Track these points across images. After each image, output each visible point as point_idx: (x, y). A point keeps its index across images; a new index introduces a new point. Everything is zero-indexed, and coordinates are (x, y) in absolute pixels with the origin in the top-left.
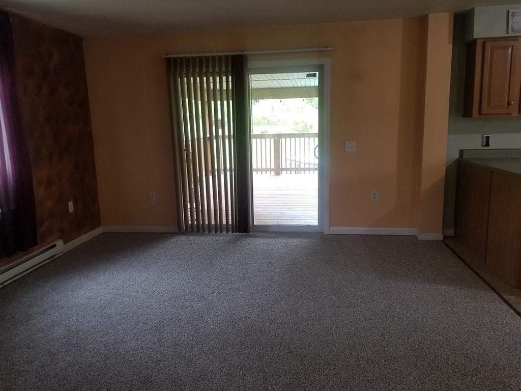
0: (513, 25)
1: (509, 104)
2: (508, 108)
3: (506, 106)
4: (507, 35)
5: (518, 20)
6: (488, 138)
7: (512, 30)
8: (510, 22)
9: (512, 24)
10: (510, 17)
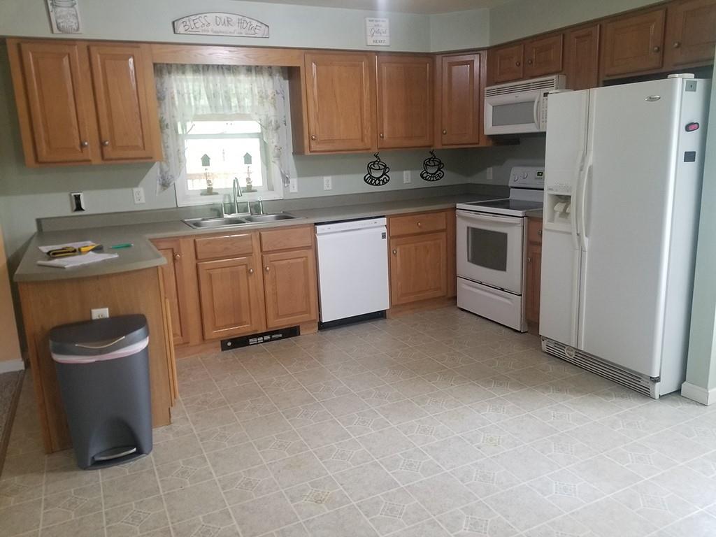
0: (59, 21)
1: (82, 145)
2: (82, 152)
3: (79, 149)
4: (52, 36)
5: (64, 13)
6: (78, 198)
7: (58, 28)
8: (52, 15)
9: (57, 18)
10: (50, 7)
